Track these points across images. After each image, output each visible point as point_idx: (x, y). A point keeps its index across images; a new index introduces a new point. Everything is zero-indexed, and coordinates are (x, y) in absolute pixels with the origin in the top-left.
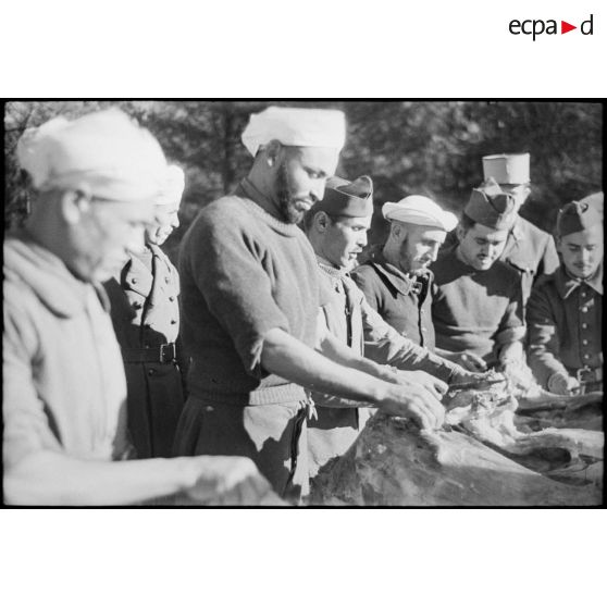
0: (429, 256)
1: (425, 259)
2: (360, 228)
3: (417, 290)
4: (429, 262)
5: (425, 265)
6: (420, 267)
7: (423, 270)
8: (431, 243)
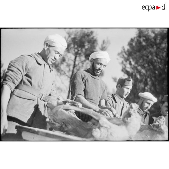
0: (148, 107)
1: (147, 108)
2: (128, 89)
3: (144, 114)
4: (148, 109)
5: (147, 109)
6: (146, 109)
7: (146, 110)
8: (149, 104)
